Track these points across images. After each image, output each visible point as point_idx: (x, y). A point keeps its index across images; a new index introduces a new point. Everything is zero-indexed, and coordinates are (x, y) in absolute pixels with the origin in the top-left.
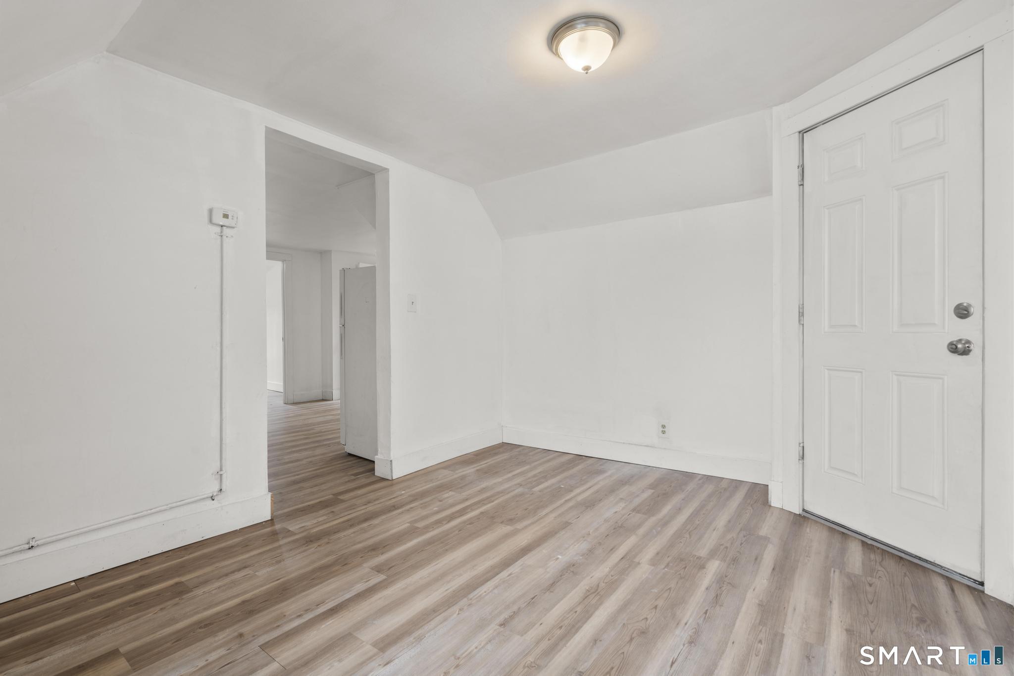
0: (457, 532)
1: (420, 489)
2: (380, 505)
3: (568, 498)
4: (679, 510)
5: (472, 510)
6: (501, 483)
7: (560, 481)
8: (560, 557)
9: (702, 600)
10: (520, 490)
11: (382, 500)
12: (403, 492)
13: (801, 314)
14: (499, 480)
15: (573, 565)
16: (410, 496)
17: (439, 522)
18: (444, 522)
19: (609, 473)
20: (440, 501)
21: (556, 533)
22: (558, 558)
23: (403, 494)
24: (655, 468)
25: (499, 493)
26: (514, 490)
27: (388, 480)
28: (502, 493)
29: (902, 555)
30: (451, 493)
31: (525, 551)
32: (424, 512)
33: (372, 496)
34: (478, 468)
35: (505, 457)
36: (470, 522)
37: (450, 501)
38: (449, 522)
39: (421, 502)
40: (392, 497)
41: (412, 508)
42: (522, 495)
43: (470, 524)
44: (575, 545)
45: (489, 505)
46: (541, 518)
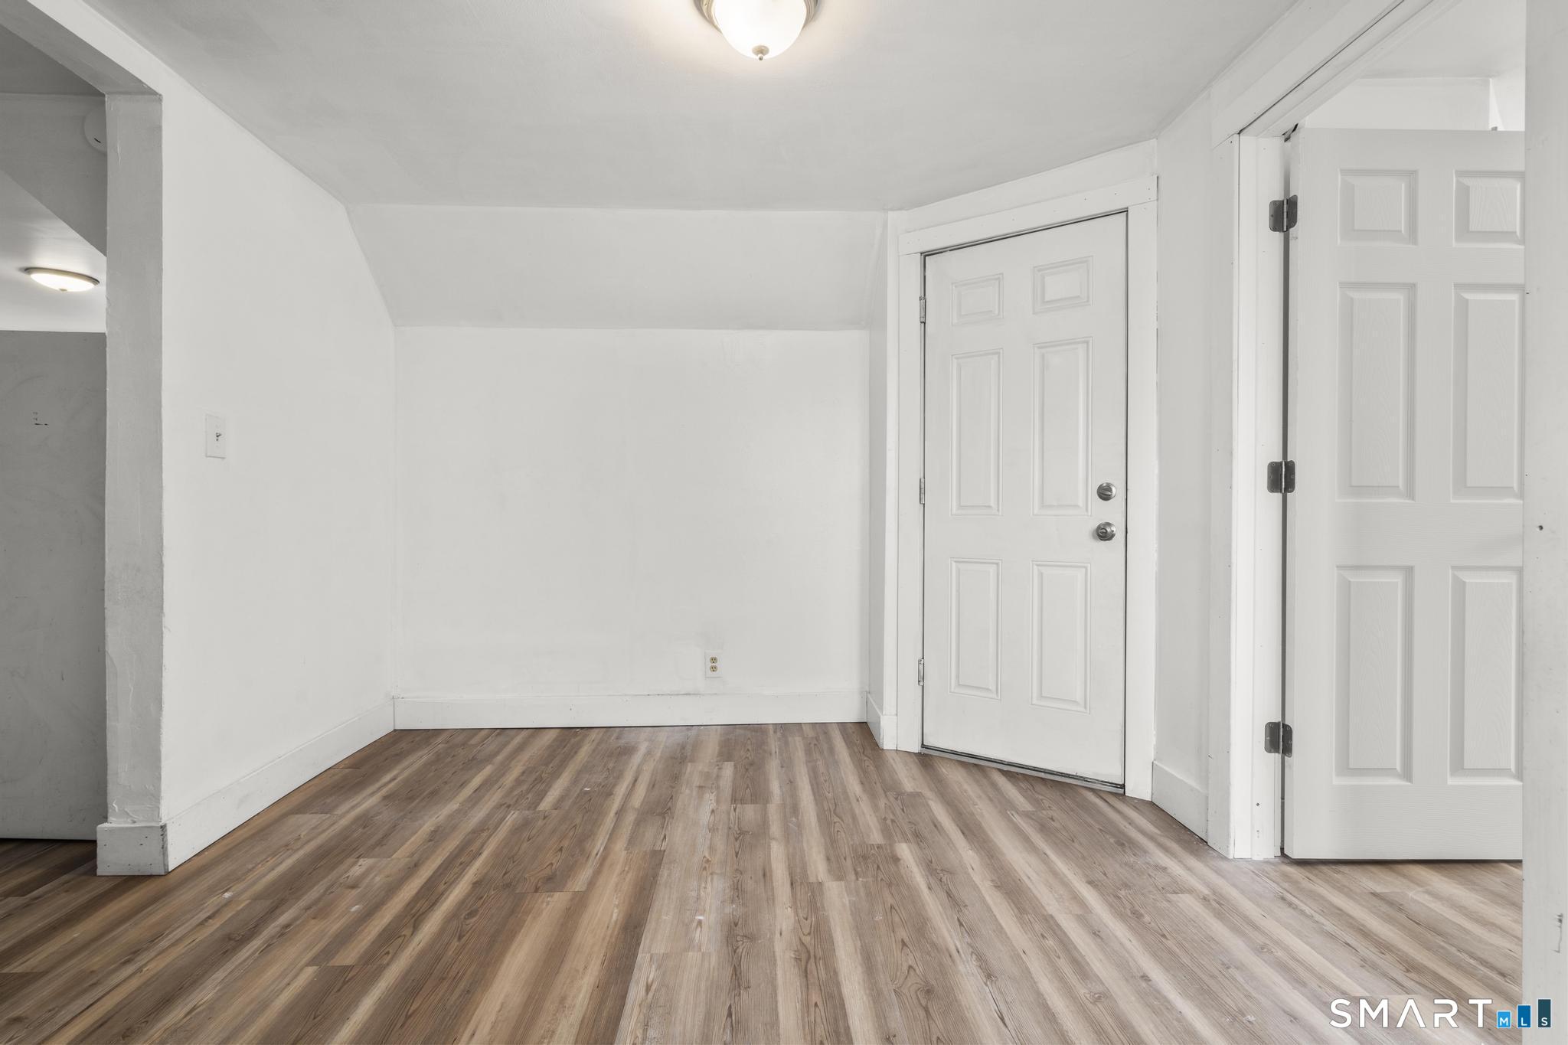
0: (455, 944)
1: (271, 876)
2: (180, 949)
3: (616, 806)
4: (791, 784)
5: (451, 884)
6: (463, 812)
7: (575, 781)
8: (701, 918)
9: (940, 907)
10: (512, 818)
11: (178, 933)
12: (227, 895)
13: (922, 491)
14: (453, 806)
15: (736, 925)
16: (257, 898)
17: (392, 937)
18: (407, 932)
19: (643, 748)
20: (353, 887)
21: (655, 876)
22: (700, 922)
23: (229, 902)
24: (702, 727)
25: (477, 831)
26: (503, 819)
27: (151, 876)
28: (483, 829)
29: (1042, 775)
30: (365, 863)
31: (632, 930)
32: (334, 925)
33: (132, 933)
34: (384, 792)
35: (425, 758)
36: (466, 910)
37: (379, 880)
38: (416, 928)
39: (303, 902)
40: (203, 916)
41: (287, 926)
42: (526, 824)
43: (471, 914)
44: (705, 888)
45: (478, 864)
46: (604, 859)
